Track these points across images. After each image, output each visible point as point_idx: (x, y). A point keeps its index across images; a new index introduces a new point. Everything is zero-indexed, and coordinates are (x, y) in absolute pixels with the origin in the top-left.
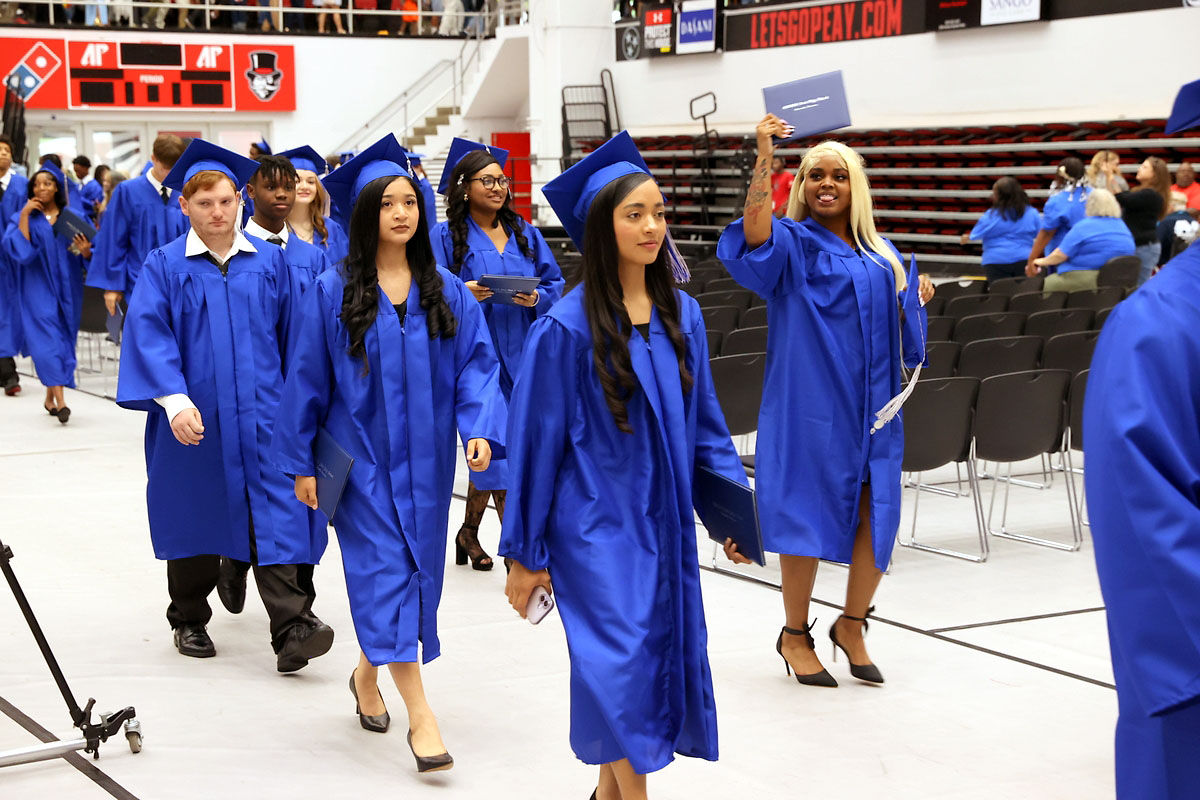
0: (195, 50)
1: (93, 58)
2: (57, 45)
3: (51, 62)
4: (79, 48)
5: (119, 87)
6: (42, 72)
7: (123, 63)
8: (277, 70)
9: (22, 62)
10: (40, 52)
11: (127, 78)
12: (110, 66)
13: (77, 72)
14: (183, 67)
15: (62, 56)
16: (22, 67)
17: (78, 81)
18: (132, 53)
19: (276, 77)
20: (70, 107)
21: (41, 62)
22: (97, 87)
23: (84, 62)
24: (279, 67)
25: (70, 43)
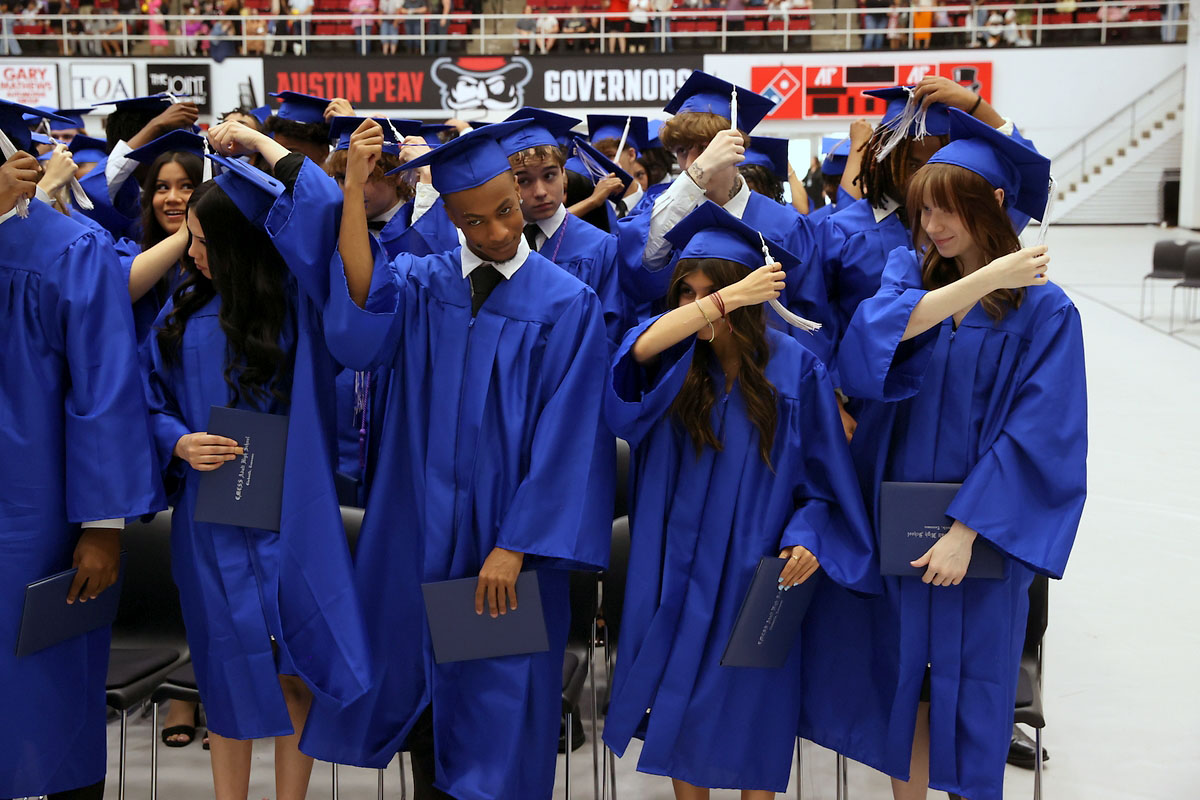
0: (906, 70)
1: (824, 79)
2: (796, 71)
3: (792, 84)
4: (813, 72)
5: (843, 101)
6: (784, 92)
7: (848, 81)
8: (976, 81)
9: (770, 86)
10: (784, 77)
11: (850, 94)
12: (837, 85)
13: (811, 91)
14: (895, 84)
15: (800, 78)
16: (770, 90)
17: (811, 97)
18: (855, 74)
19: (975, 88)
20: (804, 117)
21: (785, 85)
22: (825, 101)
23: (817, 82)
24: (979, 78)
25: (808, 69)
